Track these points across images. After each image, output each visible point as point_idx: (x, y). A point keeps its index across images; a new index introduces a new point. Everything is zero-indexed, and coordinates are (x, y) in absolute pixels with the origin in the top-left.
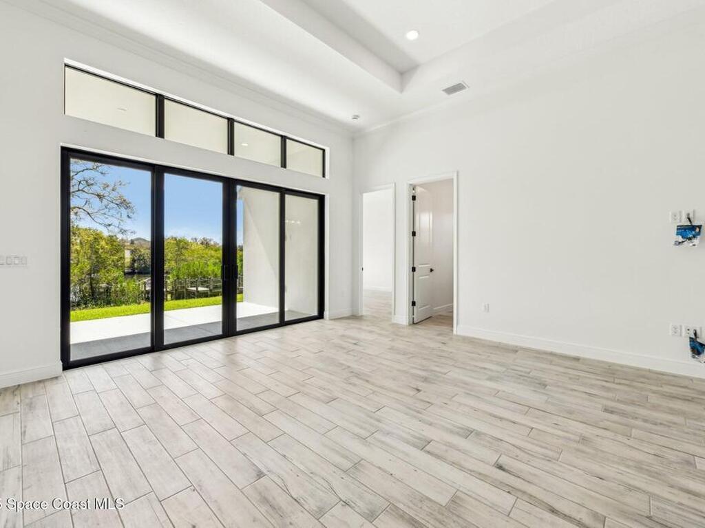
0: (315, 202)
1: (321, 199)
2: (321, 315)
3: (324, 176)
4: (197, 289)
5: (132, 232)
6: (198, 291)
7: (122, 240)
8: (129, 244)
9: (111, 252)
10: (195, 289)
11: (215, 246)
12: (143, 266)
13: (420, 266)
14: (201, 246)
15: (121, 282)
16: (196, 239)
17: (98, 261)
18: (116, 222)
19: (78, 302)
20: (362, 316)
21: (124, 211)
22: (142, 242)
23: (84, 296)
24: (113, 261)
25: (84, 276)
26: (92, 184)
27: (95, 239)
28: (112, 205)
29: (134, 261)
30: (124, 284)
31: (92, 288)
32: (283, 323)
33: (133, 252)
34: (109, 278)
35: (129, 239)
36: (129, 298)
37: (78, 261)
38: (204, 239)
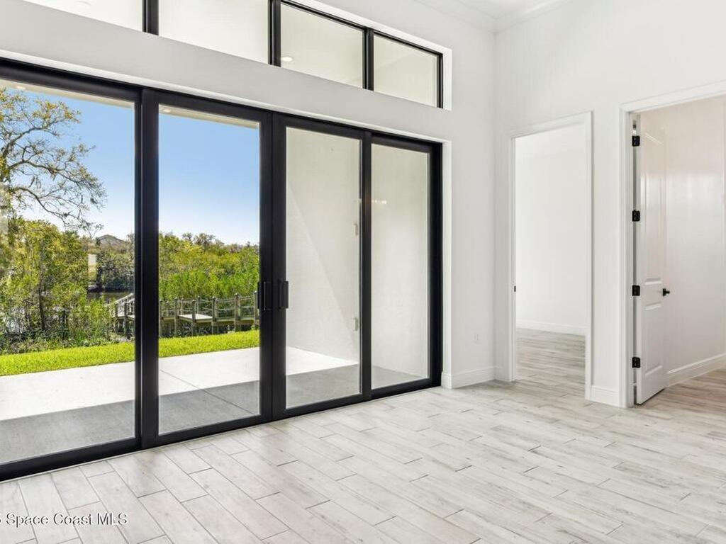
0: (423, 158)
1: (435, 151)
2: (435, 380)
3: (440, 104)
4: (194, 317)
5: (97, 227)
6: (195, 321)
7: (84, 238)
8: (93, 244)
9: (69, 257)
10: (190, 316)
11: (218, 248)
12: (114, 278)
13: (647, 283)
14: (197, 247)
15: (83, 305)
16: (189, 236)
17: (50, 271)
18: (75, 211)
19: (23, 334)
20: (514, 382)
21: (86, 192)
22: (113, 242)
23: (32, 326)
24: (72, 271)
25: (30, 294)
26: (41, 152)
27: (46, 237)
28: (69, 184)
29: (100, 271)
30: (87, 307)
31: (42, 313)
32: (368, 394)
33: (100, 257)
34: (66, 297)
35: (94, 238)
36: (94, 330)
37: (24, 273)
38: (201, 235)
